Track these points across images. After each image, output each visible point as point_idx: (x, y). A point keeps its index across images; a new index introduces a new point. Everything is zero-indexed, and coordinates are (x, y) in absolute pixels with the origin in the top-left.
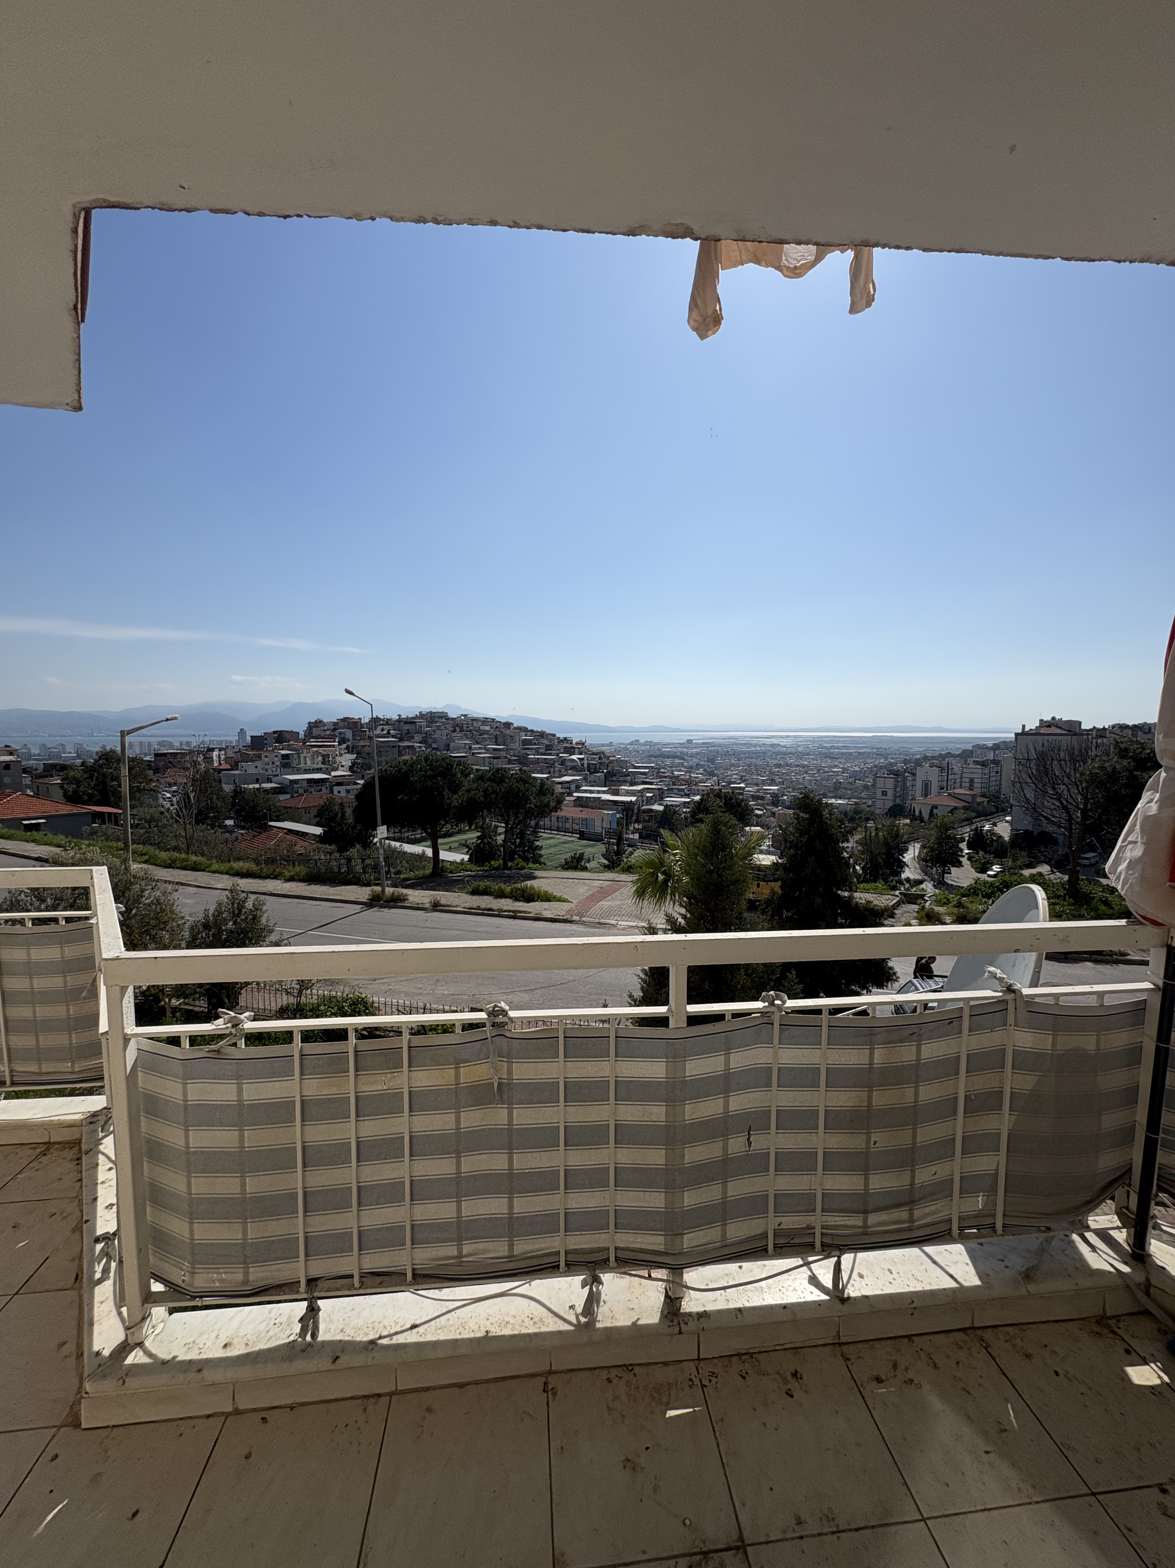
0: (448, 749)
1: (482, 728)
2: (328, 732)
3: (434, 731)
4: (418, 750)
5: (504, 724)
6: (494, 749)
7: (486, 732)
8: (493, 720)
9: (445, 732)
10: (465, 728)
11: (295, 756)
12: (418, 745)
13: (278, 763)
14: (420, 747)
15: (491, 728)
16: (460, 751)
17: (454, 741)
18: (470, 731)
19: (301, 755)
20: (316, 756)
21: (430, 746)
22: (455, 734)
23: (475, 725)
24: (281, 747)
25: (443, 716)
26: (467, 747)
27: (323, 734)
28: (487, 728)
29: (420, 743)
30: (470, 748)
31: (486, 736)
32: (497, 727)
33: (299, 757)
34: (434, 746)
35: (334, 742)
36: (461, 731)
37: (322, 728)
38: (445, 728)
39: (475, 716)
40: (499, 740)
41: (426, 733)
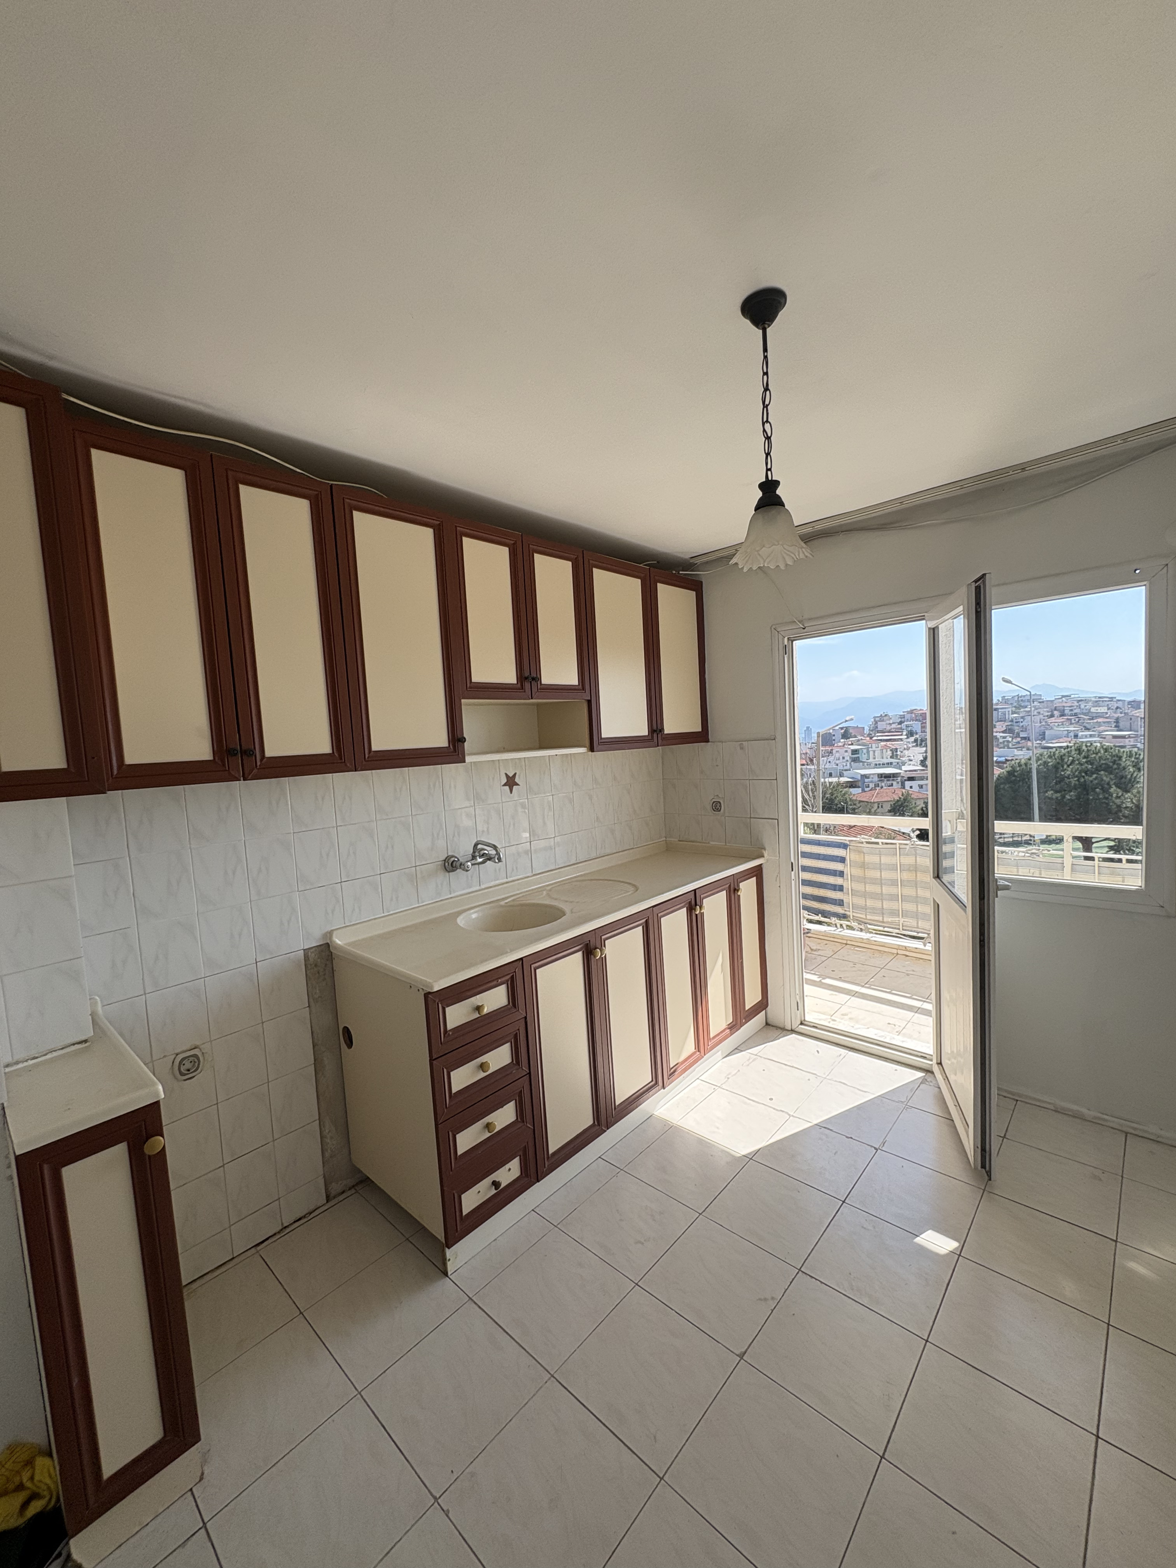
0: (1044, 739)
1: (1093, 710)
2: (894, 726)
3: (1022, 717)
4: (1001, 740)
5: (1129, 703)
6: (1115, 737)
7: (1099, 715)
8: (1111, 699)
9: (1038, 718)
10: (1066, 712)
11: (865, 751)
12: (1002, 734)
13: (848, 758)
14: (1004, 737)
15: (1109, 709)
16: (1061, 740)
17: (1052, 728)
18: (1076, 714)
19: (870, 749)
20: (884, 751)
21: (1018, 735)
22: (1053, 720)
23: (1082, 707)
24: (850, 743)
25: (1032, 699)
26: (1072, 734)
27: (888, 728)
28: (1103, 710)
29: (1003, 732)
30: (1076, 736)
31: (1100, 720)
32: (1117, 708)
33: (868, 752)
34: (1022, 735)
35: (901, 735)
36: (1061, 716)
37: (888, 722)
38: (1039, 713)
39: (1083, 696)
40: (1121, 724)
41: (1012, 721)
